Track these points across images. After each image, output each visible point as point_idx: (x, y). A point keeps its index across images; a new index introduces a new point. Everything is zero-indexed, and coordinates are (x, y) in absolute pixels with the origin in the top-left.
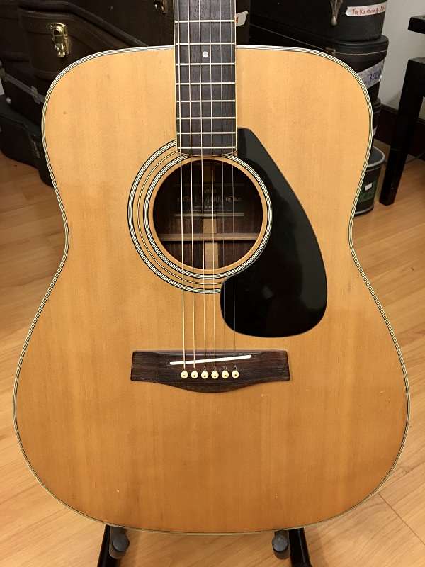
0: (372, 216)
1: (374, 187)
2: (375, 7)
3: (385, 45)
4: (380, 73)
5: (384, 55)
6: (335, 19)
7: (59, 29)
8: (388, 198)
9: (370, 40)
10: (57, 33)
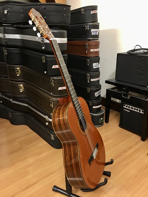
0: (104, 126)
1: (103, 119)
2: (97, 79)
3: (101, 86)
4: (100, 92)
5: (101, 88)
6: (88, 82)
7: (21, 86)
8: (107, 121)
9: (97, 85)
10: (20, 86)
